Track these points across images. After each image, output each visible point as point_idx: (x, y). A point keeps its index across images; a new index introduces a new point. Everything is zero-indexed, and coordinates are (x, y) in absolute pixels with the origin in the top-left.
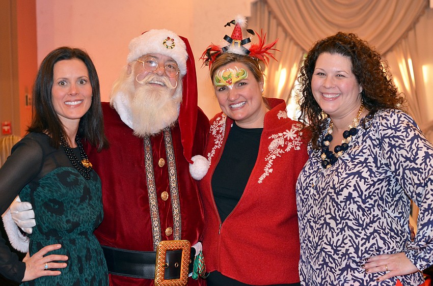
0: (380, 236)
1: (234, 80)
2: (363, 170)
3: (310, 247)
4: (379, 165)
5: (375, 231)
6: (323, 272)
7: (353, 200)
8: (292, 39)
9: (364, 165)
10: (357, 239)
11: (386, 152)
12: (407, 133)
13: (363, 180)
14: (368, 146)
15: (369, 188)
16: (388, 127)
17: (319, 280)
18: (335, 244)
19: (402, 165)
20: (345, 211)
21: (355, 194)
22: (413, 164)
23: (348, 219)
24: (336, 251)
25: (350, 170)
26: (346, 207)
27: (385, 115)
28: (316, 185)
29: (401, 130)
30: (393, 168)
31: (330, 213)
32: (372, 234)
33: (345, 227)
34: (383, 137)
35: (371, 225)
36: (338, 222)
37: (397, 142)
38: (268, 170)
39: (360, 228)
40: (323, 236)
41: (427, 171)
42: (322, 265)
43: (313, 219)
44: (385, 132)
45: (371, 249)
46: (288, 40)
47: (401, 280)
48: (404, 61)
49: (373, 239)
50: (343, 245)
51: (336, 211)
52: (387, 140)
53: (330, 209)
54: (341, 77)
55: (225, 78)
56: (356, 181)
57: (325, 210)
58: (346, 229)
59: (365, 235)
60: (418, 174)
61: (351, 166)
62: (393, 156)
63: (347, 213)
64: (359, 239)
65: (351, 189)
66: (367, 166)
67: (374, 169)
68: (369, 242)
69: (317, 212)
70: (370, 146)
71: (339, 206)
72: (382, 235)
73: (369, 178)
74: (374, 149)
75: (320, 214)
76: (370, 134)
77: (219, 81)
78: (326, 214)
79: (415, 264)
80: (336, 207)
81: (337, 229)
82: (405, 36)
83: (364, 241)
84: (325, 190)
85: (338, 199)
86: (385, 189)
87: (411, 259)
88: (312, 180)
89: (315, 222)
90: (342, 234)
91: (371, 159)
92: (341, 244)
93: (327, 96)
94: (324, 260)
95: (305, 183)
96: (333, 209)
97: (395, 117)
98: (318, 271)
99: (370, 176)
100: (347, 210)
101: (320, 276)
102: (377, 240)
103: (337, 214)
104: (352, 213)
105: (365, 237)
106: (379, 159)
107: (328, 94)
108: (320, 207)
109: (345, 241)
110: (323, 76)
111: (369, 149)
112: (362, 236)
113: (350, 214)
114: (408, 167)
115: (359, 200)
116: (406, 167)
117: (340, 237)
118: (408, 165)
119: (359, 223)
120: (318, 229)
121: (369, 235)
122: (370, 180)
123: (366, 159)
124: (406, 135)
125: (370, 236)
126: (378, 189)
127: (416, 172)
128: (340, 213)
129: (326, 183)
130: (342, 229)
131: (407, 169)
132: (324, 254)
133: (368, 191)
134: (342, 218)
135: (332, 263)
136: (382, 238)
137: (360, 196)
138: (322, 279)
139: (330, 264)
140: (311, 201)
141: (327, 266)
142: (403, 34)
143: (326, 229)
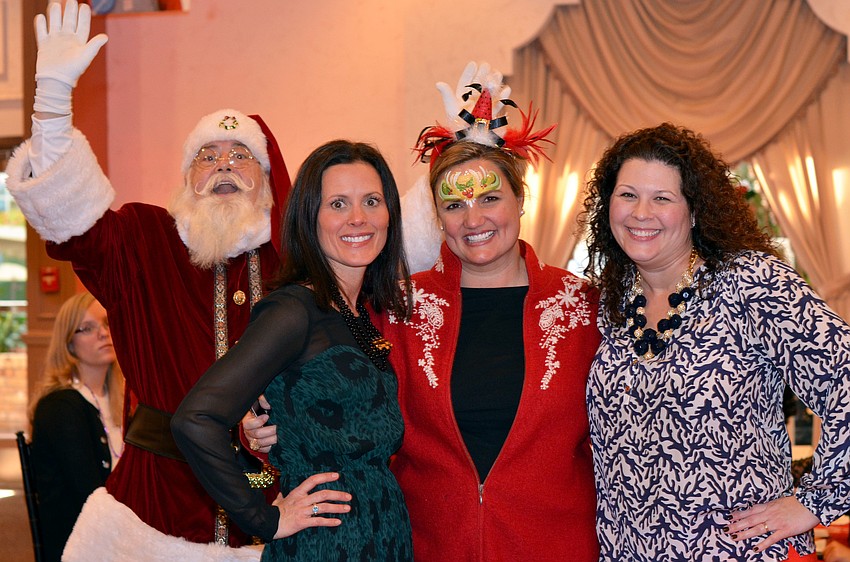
0: (755, 471)
1: (478, 191)
2: (722, 359)
3: (627, 495)
4: (745, 349)
5: (748, 463)
6: (659, 540)
7: (714, 413)
8: (589, 118)
9: (722, 349)
10: (720, 479)
11: (756, 325)
12: (791, 292)
13: (726, 377)
14: (723, 316)
15: (737, 389)
16: (753, 282)
17: (651, 553)
18: (682, 492)
19: (788, 347)
20: (699, 434)
21: (716, 402)
22: (810, 345)
23: (704, 446)
24: (684, 504)
25: (699, 362)
26: (701, 427)
27: (746, 263)
28: (635, 389)
29: (778, 288)
30: (771, 353)
31: (670, 438)
32: (743, 468)
33: (699, 460)
34: (749, 300)
35: (741, 453)
36: (686, 453)
37: (775, 307)
38: (553, 365)
39: (725, 460)
40: (659, 478)
41: (838, 354)
42: (658, 529)
43: (631, 447)
44: (751, 291)
45: (747, 494)
46: (581, 119)
47: (794, 544)
48: (798, 161)
49: (746, 476)
50: (697, 491)
51: (682, 434)
52: (755, 305)
53: (670, 432)
54: (663, 202)
55: (461, 187)
56: (716, 379)
57: (660, 432)
58: (701, 463)
59: (733, 471)
60: (821, 359)
61: (700, 355)
62: (770, 333)
63: (703, 435)
64: (724, 479)
65: (708, 395)
66: (726, 352)
67: (739, 356)
68: (740, 483)
69: (640, 435)
70: (726, 316)
71: (688, 426)
72: (758, 468)
73: (734, 371)
74: (734, 320)
75: (648, 439)
76: (724, 295)
77: (450, 192)
78: (662, 439)
79: (819, 514)
80: (681, 427)
81: (686, 466)
82: (800, 115)
83: (732, 481)
84: (656, 397)
85: (685, 413)
86: (758, 387)
87: (810, 507)
88: (623, 378)
89: (638, 453)
90: (694, 473)
91: (731, 340)
92: (694, 490)
93: (639, 233)
94: (661, 520)
95: (610, 384)
96: (675, 432)
97: (764, 265)
98: (649, 538)
99: (735, 368)
100: (703, 431)
101: (654, 546)
102: (751, 478)
103: (685, 440)
104: (711, 436)
105: (734, 475)
106: (744, 337)
107: (641, 229)
108: (647, 427)
109: (701, 485)
110: (630, 199)
111: (725, 322)
112: (728, 472)
113: (707, 437)
114: (799, 350)
115: (723, 411)
116: (796, 348)
117: (692, 478)
118: (799, 346)
119: (722, 451)
120: (646, 465)
121: (738, 470)
122: (736, 376)
123: (723, 339)
124: (790, 295)
125: (742, 472)
126: (749, 390)
127: (817, 357)
128: (690, 437)
129: (658, 386)
130: (695, 465)
131: (798, 353)
132: (661, 509)
133: (736, 395)
134: (694, 446)
135: (677, 525)
136: (759, 474)
137: (724, 405)
138: (657, 553)
139: (672, 527)
140: (626, 417)
141: (668, 529)
142: (799, 111)
143: (664, 466)
